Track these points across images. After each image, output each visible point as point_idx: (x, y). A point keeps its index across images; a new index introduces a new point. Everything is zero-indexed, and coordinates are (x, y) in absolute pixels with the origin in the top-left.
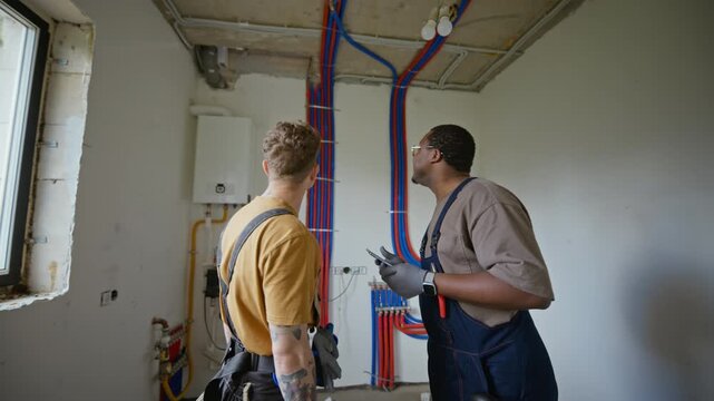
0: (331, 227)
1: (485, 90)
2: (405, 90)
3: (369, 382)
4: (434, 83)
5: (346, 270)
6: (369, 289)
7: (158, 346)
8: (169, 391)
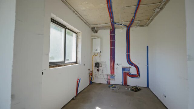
0: (115, 56)
1: (149, 26)
2: (130, 29)
3: (122, 84)
4: (136, 26)
5: (118, 64)
6: (122, 68)
7: (89, 73)
8: (91, 80)
